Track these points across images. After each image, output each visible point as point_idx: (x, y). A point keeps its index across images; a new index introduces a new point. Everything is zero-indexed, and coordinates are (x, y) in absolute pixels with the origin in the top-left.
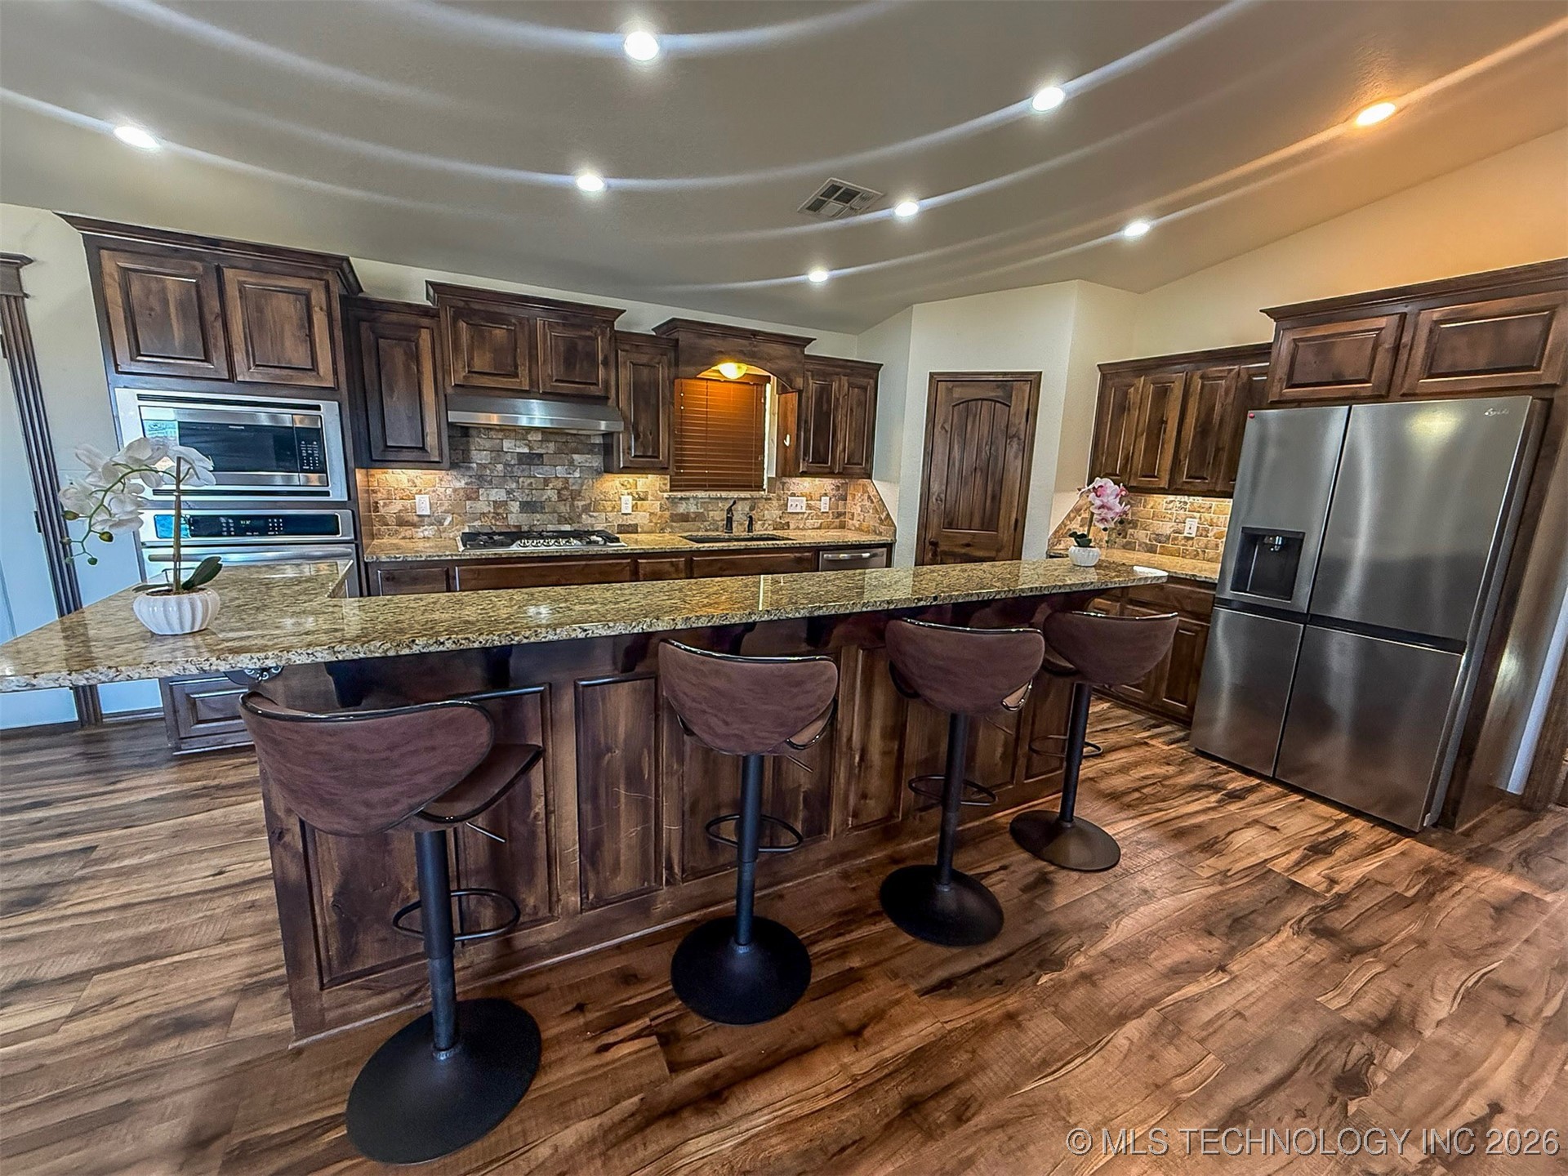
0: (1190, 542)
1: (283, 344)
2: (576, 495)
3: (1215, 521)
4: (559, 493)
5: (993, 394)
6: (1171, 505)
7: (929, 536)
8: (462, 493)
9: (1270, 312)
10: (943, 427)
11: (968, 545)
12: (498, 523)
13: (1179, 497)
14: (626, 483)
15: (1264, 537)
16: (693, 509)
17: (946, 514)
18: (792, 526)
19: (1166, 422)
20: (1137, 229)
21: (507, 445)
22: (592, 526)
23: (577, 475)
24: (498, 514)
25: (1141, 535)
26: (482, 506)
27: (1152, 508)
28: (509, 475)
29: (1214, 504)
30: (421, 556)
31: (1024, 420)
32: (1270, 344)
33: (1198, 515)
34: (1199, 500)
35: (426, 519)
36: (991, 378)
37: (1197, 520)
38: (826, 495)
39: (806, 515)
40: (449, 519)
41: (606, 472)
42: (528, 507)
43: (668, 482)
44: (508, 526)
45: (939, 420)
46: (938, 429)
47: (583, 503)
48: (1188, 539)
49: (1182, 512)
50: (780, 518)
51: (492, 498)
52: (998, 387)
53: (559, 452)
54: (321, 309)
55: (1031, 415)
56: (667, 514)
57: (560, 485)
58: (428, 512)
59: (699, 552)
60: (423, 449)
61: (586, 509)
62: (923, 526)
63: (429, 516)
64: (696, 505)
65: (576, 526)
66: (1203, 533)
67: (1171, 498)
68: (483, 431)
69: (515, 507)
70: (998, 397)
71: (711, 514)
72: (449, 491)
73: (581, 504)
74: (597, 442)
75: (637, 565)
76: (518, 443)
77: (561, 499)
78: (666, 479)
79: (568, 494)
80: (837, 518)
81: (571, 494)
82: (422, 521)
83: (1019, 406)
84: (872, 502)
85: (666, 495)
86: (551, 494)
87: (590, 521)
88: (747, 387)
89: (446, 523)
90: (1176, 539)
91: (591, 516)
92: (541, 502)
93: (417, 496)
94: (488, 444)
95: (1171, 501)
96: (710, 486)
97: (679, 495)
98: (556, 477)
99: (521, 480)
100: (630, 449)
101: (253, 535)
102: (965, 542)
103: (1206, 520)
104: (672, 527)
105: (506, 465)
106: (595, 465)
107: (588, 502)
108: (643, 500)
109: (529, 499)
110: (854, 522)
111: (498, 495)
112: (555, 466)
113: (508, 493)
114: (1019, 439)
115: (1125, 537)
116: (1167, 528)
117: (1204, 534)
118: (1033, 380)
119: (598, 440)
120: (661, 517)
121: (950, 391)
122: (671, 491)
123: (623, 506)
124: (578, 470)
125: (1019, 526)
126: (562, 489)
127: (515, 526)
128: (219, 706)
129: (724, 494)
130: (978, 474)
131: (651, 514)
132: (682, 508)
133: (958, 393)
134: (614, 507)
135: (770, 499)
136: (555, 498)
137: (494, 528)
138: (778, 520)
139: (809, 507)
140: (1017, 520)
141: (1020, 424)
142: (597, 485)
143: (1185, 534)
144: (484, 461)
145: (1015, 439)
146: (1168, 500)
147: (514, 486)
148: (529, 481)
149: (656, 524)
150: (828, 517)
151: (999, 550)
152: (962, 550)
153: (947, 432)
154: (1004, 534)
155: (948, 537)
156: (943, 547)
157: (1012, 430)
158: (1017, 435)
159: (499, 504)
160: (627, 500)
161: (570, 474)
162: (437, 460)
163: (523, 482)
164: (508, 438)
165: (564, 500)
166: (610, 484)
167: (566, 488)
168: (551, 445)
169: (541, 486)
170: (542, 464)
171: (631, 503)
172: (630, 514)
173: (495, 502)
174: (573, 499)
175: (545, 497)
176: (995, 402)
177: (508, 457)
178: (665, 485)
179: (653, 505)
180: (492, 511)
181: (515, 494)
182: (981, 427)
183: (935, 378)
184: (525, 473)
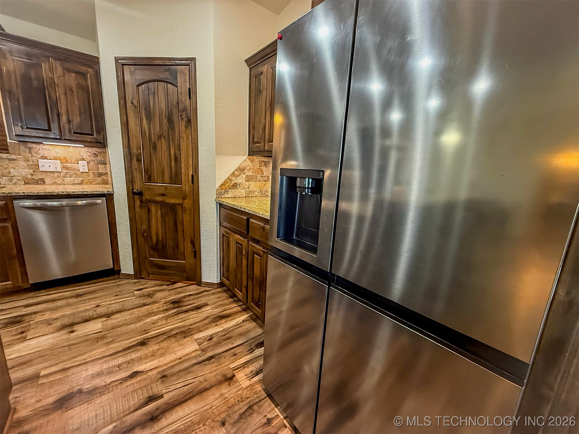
5: (163, 76)
7: (135, 188)
10: (132, 103)
11: (163, 195)
17: (146, 171)
18: (47, 181)
31: (188, 98)
36: (160, 62)
38: (83, 159)
39: (62, 174)
45: (128, 96)
46: (129, 105)
52: (166, 70)
55: (193, 93)
62: (130, 181)
70: (167, 78)
80: (98, 177)
83: (183, 87)
102: (160, 192)
114: (187, 113)
118: (190, 64)
121: (132, 73)
125: (194, 180)
130: (163, 141)
133: (139, 75)
135: (17, 160)
139: (64, 167)
140: (192, 175)
141: (185, 101)
145: (184, 113)
150: (89, 176)
151: (184, 198)
152: (160, 199)
153: (135, 107)
154: (186, 187)
155: (149, 189)
156: (146, 196)
157: (181, 106)
158: (185, 110)
176: (167, 83)
182: (160, 103)
183: (120, 62)
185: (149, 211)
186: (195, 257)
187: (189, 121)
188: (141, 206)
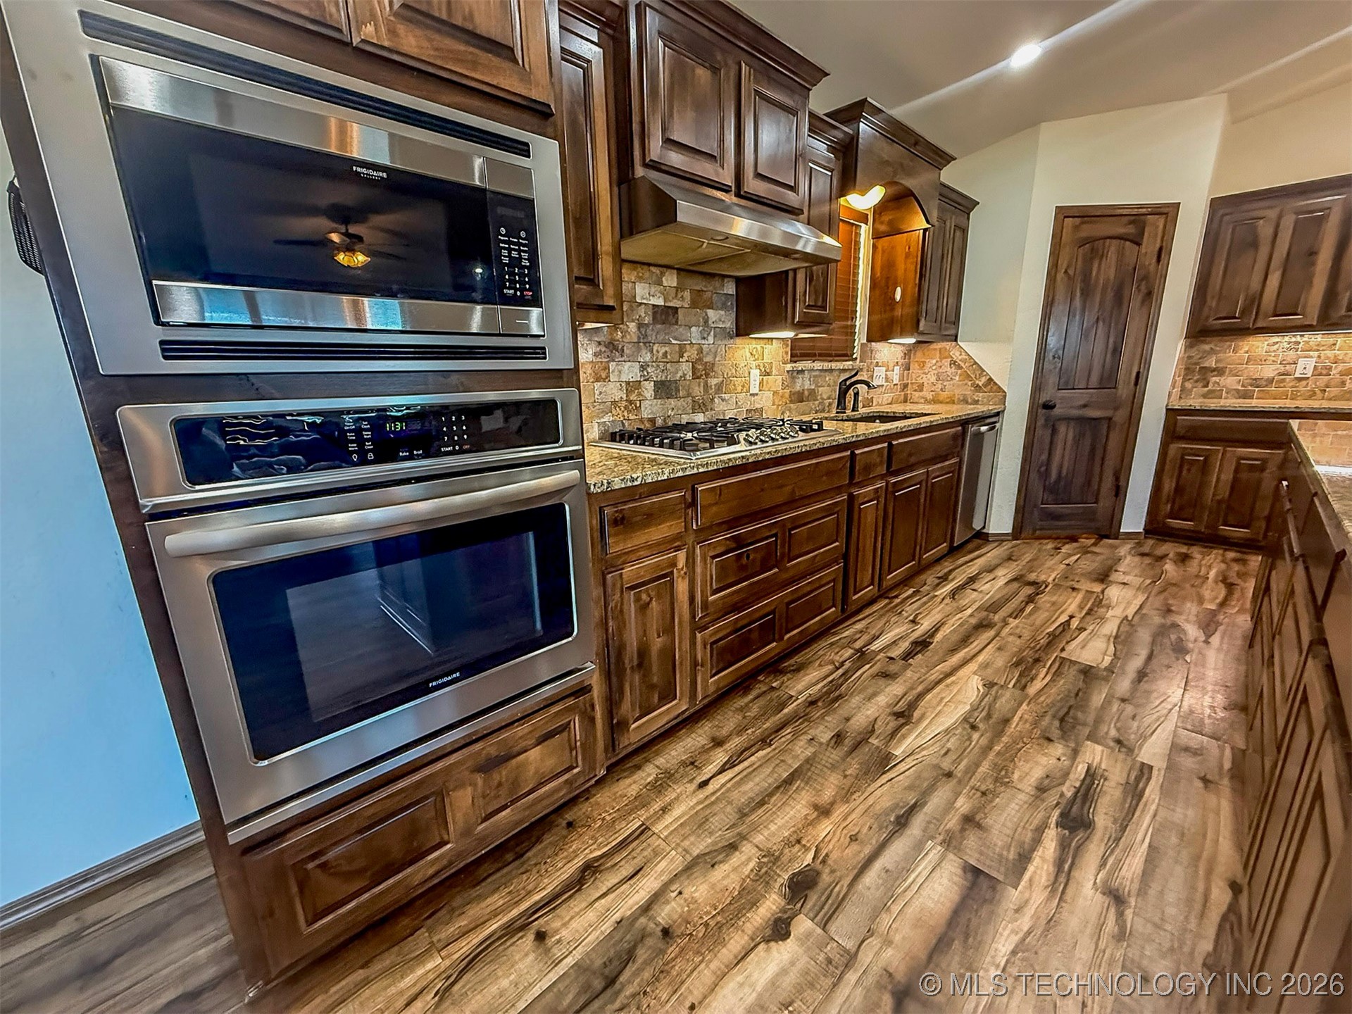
0: (1302, 383)
2: (709, 370)
3: (1340, 357)
4: (693, 367)
5: (1124, 231)
6: (1275, 347)
7: (1043, 400)
10: (1066, 272)
11: (1085, 406)
12: (631, 417)
14: (754, 353)
16: (807, 385)
17: (1063, 373)
18: (874, 402)
21: (641, 292)
23: (711, 340)
24: (631, 402)
25: (1229, 382)
26: (614, 391)
27: (1247, 352)
28: (642, 341)
29: (1339, 340)
31: (1154, 260)
33: (1315, 354)
36: (1124, 212)
37: (1314, 360)
38: (897, 364)
39: (884, 389)
41: (738, 335)
42: (665, 389)
43: (789, 344)
44: (641, 420)
46: (1060, 275)
47: (715, 381)
48: (1299, 380)
49: (1292, 351)
51: (624, 378)
52: (1130, 223)
53: (694, 304)
55: (1162, 254)
56: (787, 392)
57: (694, 354)
61: (719, 390)
62: (1037, 387)
64: (810, 379)
65: (710, 416)
66: (1321, 372)
69: (649, 389)
70: (1127, 234)
71: (820, 389)
73: (713, 382)
74: (730, 290)
75: (854, 458)
76: (653, 289)
77: (696, 376)
78: (787, 346)
79: (703, 370)
80: (903, 390)
81: (706, 369)
83: (1150, 245)
84: (959, 367)
85: (789, 367)
86: (686, 368)
87: (722, 406)
90: (1281, 381)
91: (723, 400)
92: (676, 381)
95: (1276, 343)
96: (820, 355)
97: (798, 366)
98: (691, 343)
99: (655, 348)
100: (805, 296)
101: (411, 458)
102: (1082, 402)
103: (1328, 358)
104: (790, 410)
106: (728, 325)
107: (721, 379)
108: (768, 374)
109: (663, 378)
110: (924, 393)
111: (630, 371)
112: (690, 328)
113: (642, 368)
114: (1147, 282)
115: (1206, 386)
116: (1268, 371)
117: (1324, 372)
118: (1168, 213)
119: (732, 287)
120: (782, 396)
121: (1076, 228)
122: (791, 362)
123: (752, 383)
124: (712, 333)
125: (1139, 380)
126: (696, 361)
127: (649, 420)
129: (834, 365)
130: (1100, 325)
132: (798, 385)
133: (1088, 230)
134: (743, 387)
136: (689, 375)
137: (626, 422)
139: (887, 379)
140: (1138, 373)
141: (1150, 264)
142: (730, 354)
143: (1297, 375)
145: (1144, 282)
146: (1269, 342)
147: (648, 357)
148: (663, 350)
150: (897, 390)
151: (1116, 409)
152: (1077, 412)
154: (1124, 390)
155: (1064, 398)
156: (1057, 411)
157: (1140, 273)
158: (1145, 278)
159: (632, 387)
160: (755, 373)
161: (704, 338)
162: (611, 304)
163: (658, 352)
164: (641, 279)
165: (698, 378)
166: (741, 352)
167: (700, 359)
168: (687, 294)
169: (676, 357)
170: (676, 323)
171: (758, 379)
172: (757, 394)
173: (628, 383)
174: (707, 375)
175: (680, 374)
176: (1126, 240)
177: (642, 311)
178: (787, 353)
179: (776, 381)
180: (624, 397)
181: (649, 370)
182: (1106, 270)
183: (1063, 214)
184: (660, 338)
185: (1054, 431)
186: (1117, 495)
187: (1149, 294)
188: (1045, 426)
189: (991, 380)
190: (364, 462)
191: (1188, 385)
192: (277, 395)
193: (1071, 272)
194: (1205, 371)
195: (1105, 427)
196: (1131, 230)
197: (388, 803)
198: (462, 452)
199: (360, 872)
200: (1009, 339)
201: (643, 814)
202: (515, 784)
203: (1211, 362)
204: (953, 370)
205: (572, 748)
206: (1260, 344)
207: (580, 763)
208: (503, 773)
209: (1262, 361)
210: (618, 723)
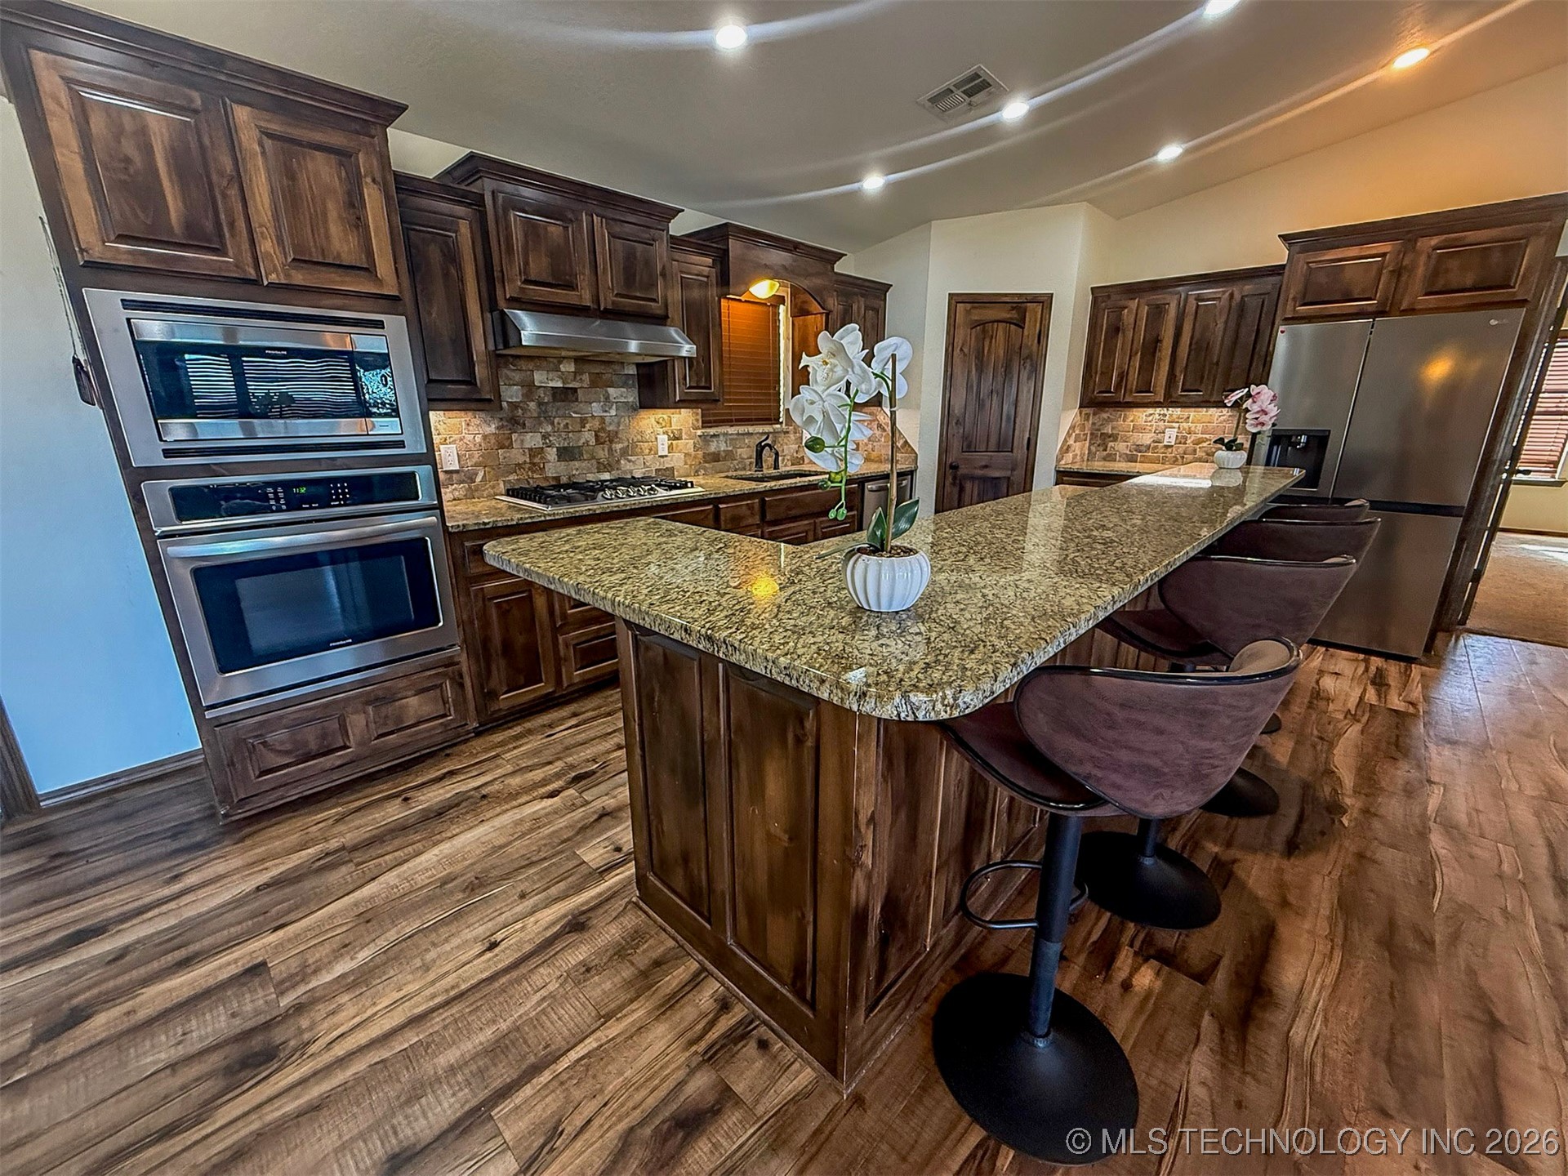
0: (1170, 450)
1: (327, 230)
2: (613, 437)
3: (1193, 429)
4: (596, 435)
5: (1008, 316)
6: (1150, 418)
7: (950, 461)
8: (493, 441)
9: (1284, 237)
10: (961, 350)
11: (986, 467)
12: (535, 476)
13: (1158, 410)
14: (661, 420)
15: (1290, 437)
16: (723, 447)
17: (965, 438)
19: (1161, 341)
20: (1170, 153)
21: (539, 378)
22: (631, 472)
23: (613, 412)
24: (534, 464)
25: (1121, 447)
26: (517, 456)
27: (1132, 421)
28: (544, 416)
29: (1192, 414)
30: (512, 520)
31: (1036, 341)
32: (1283, 267)
33: (1176, 425)
34: (1178, 412)
35: (455, 476)
36: (1007, 299)
37: (1176, 430)
40: (481, 474)
41: (641, 407)
42: (566, 454)
43: (699, 417)
44: (546, 479)
45: (958, 341)
46: (957, 352)
47: (620, 446)
48: (1167, 447)
49: (1162, 422)
50: (797, 452)
51: (527, 445)
52: (1013, 309)
53: (594, 384)
54: (374, 180)
55: (1042, 336)
56: (700, 453)
57: (596, 424)
58: (457, 467)
59: (773, 492)
60: (471, 382)
61: (625, 452)
62: (944, 450)
63: (457, 472)
64: (726, 442)
65: (615, 474)
66: (1181, 441)
67: (1151, 411)
68: (511, 360)
69: (552, 454)
70: (1011, 318)
71: (741, 451)
72: (478, 439)
73: (619, 446)
74: (631, 372)
75: (717, 510)
76: (551, 375)
77: (598, 442)
78: (697, 414)
79: (606, 437)
81: (608, 436)
82: (450, 479)
83: (1030, 328)
84: (884, 430)
85: (699, 432)
86: (588, 436)
87: (629, 466)
88: (764, 309)
89: (479, 479)
90: (1156, 447)
91: (630, 461)
92: (579, 447)
93: (442, 447)
94: (517, 377)
95: (1151, 415)
96: (737, 420)
97: (712, 431)
98: (593, 416)
99: (556, 421)
100: (685, 379)
101: (311, 508)
102: (984, 463)
103: (1184, 429)
104: (705, 469)
105: (540, 404)
106: (631, 399)
107: (626, 444)
108: (678, 439)
109: (566, 445)
111: (533, 440)
112: (591, 403)
113: (544, 437)
114: (1032, 360)
115: (1105, 450)
116: (1147, 439)
117: (1183, 441)
118: (1045, 301)
119: (632, 370)
120: (695, 457)
121: (968, 312)
122: (703, 427)
123: (660, 447)
124: (614, 407)
125: (1031, 445)
126: (599, 430)
127: (554, 478)
128: (288, 747)
129: (751, 429)
130: (995, 397)
131: (686, 455)
132: (713, 447)
133: (976, 316)
134: (651, 450)
135: (788, 432)
136: (593, 442)
137: (531, 481)
138: (795, 454)
140: (1029, 439)
141: (1033, 345)
142: (634, 423)
143: (1165, 443)
144: (515, 400)
145: (1029, 360)
146: (1147, 413)
148: (565, 422)
149: (691, 466)
151: (1013, 470)
152: (979, 472)
153: (965, 355)
154: (1020, 453)
155: (968, 460)
156: (962, 471)
157: (1025, 352)
158: (1029, 357)
159: (534, 452)
160: (663, 440)
161: (606, 411)
162: (488, 397)
163: (559, 424)
164: (539, 368)
165: (602, 444)
166: (645, 422)
167: (603, 429)
168: (586, 377)
169: (578, 428)
170: (577, 400)
171: (667, 443)
172: (666, 456)
173: (531, 449)
174: (611, 441)
175: (583, 440)
176: (1010, 323)
177: (541, 393)
178: (697, 420)
179: (687, 444)
180: (528, 460)
181: (551, 438)
182: (997, 349)
183: (955, 300)
184: (560, 413)
185: (962, 490)
187: (1034, 370)
188: (954, 484)
189: (906, 442)
190: (279, 510)
191: (1093, 449)
192: (226, 473)
193: (966, 350)
194: (1106, 437)
195: (1005, 486)
196: (1014, 315)
197: (305, 714)
198: (345, 505)
199: (287, 753)
200: (918, 407)
201: (499, 750)
202: (400, 719)
203: (1108, 430)
204: (880, 432)
205: (445, 702)
206: (1140, 414)
207: (452, 712)
208: (389, 710)
209: (1142, 430)
210: (489, 693)
